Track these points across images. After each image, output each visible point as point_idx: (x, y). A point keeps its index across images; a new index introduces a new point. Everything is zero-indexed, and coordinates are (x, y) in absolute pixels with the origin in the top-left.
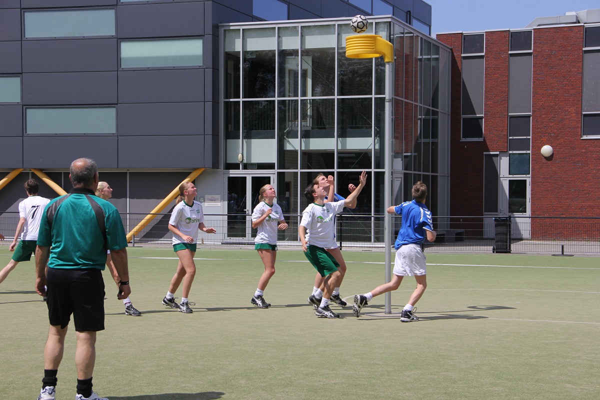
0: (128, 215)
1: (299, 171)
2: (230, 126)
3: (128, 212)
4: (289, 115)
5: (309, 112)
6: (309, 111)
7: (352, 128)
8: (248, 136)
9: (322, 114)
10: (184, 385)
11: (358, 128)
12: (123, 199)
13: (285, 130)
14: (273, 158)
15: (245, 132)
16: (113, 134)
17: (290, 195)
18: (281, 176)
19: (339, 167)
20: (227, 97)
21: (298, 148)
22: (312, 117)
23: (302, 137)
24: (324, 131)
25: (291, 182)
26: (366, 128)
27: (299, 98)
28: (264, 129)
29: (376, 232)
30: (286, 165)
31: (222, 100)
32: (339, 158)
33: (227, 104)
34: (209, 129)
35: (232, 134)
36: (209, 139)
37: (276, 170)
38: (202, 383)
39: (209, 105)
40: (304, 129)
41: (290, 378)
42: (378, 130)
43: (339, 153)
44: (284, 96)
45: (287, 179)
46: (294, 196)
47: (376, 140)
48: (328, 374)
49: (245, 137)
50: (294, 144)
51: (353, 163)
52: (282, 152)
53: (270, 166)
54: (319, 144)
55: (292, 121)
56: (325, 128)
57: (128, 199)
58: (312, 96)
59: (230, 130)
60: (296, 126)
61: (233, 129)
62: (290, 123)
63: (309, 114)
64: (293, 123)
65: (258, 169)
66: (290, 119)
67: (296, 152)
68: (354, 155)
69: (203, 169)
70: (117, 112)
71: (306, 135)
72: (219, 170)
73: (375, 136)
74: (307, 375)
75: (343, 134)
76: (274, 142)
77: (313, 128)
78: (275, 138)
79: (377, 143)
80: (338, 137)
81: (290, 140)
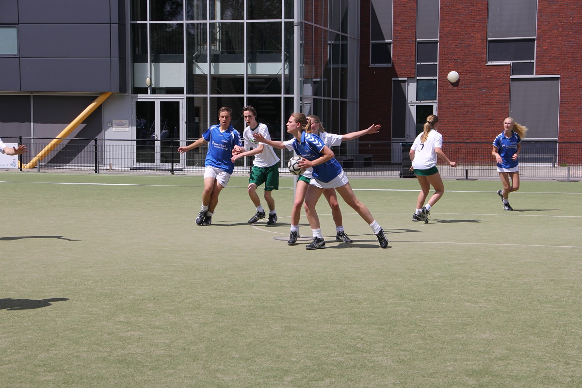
0: (32, 140)
1: (208, 96)
2: (137, 49)
3: (32, 136)
4: (198, 39)
5: (218, 36)
6: (218, 34)
7: (261, 52)
8: (156, 60)
9: (231, 38)
10: (90, 309)
11: (268, 52)
12: (27, 123)
13: (194, 54)
14: (182, 83)
15: (152, 56)
16: (15, 55)
17: (199, 120)
18: (190, 101)
19: (248, 93)
20: (133, 19)
21: (207, 73)
22: (222, 41)
23: (211, 61)
24: (233, 55)
25: (200, 107)
26: (276, 52)
27: (208, 21)
28: (173, 53)
29: (286, 157)
30: (195, 90)
31: (129, 22)
32: (248, 83)
33: (134, 26)
34: (116, 52)
35: (139, 58)
36: (116, 62)
37: (185, 95)
38: (109, 307)
39: (115, 27)
40: (213, 53)
41: (197, 301)
42: (288, 55)
43: (248, 78)
44: (193, 20)
45: (196, 104)
46: (204, 122)
47: (286, 66)
48: (236, 297)
49: (152, 61)
50: (203, 69)
51: (262, 89)
52: (190, 76)
53: (179, 91)
54: (228, 69)
55: (201, 45)
56: (234, 53)
57: (32, 123)
58: (221, 19)
59: (137, 53)
60: (205, 50)
61: (140, 53)
62: (199, 47)
63: (218, 38)
64: (202, 47)
65: (166, 94)
66: (199, 43)
67: (205, 76)
68: (264, 80)
69: (110, 93)
70: (18, 33)
71: (216, 59)
72: (127, 94)
73: (285, 61)
74: (215, 298)
75: (252, 59)
76: (182, 67)
77: (222, 52)
78: (183, 62)
79: (287, 68)
80: (248, 61)
81: (199, 64)
